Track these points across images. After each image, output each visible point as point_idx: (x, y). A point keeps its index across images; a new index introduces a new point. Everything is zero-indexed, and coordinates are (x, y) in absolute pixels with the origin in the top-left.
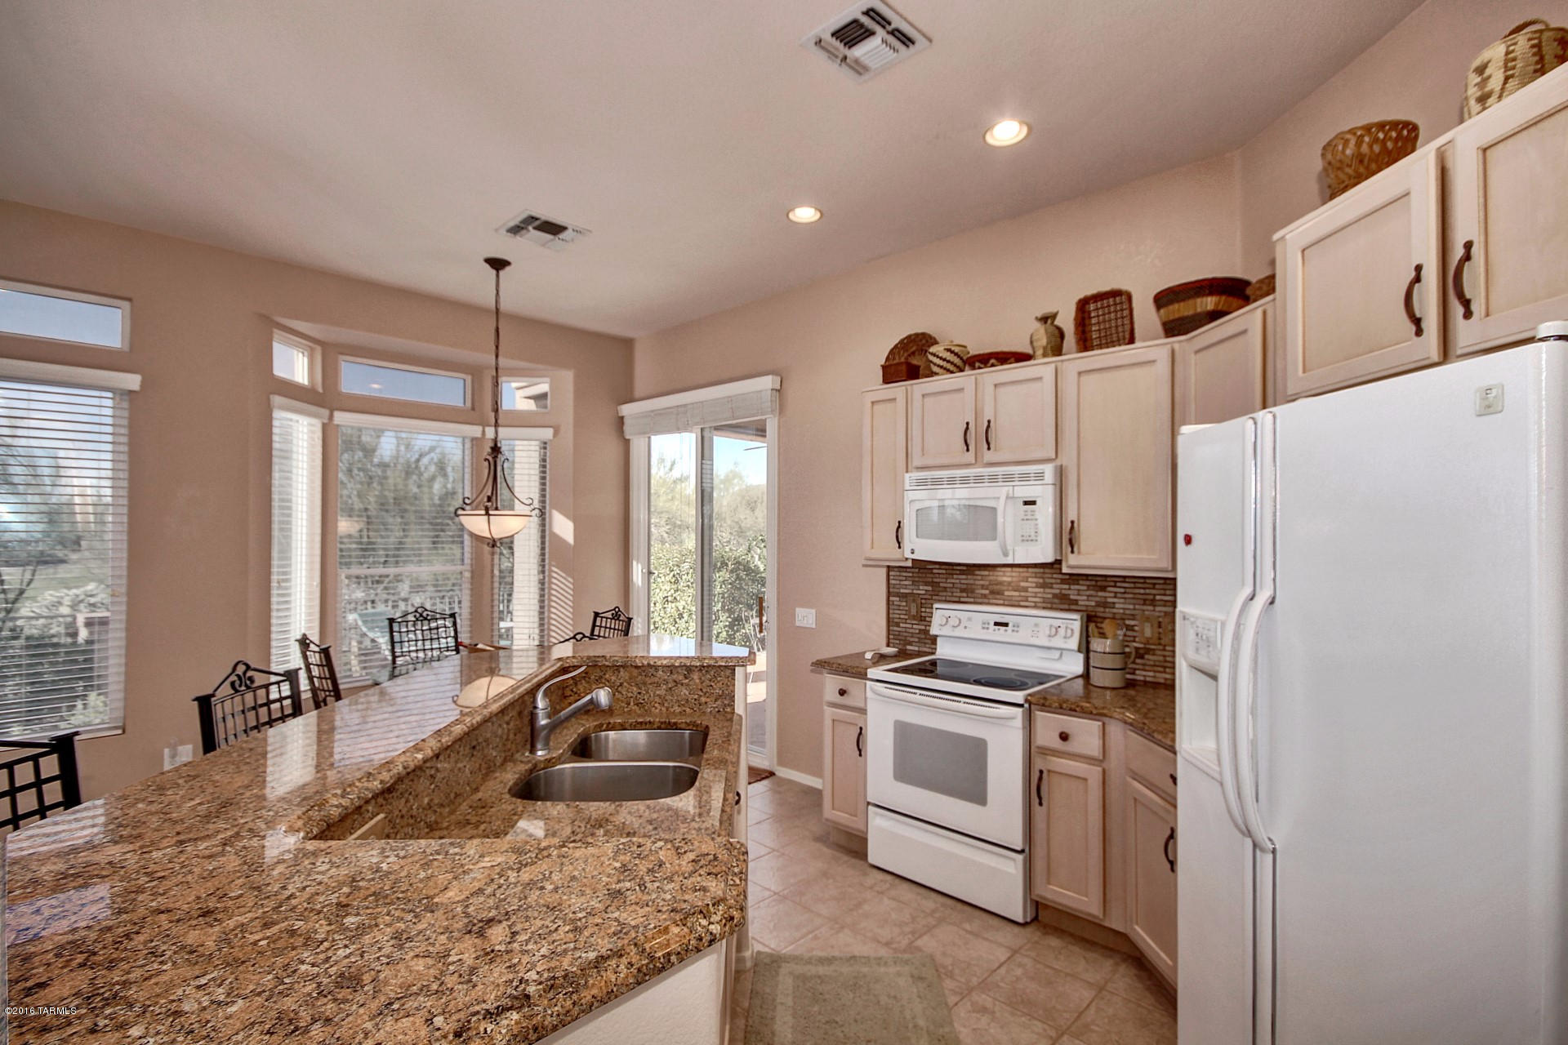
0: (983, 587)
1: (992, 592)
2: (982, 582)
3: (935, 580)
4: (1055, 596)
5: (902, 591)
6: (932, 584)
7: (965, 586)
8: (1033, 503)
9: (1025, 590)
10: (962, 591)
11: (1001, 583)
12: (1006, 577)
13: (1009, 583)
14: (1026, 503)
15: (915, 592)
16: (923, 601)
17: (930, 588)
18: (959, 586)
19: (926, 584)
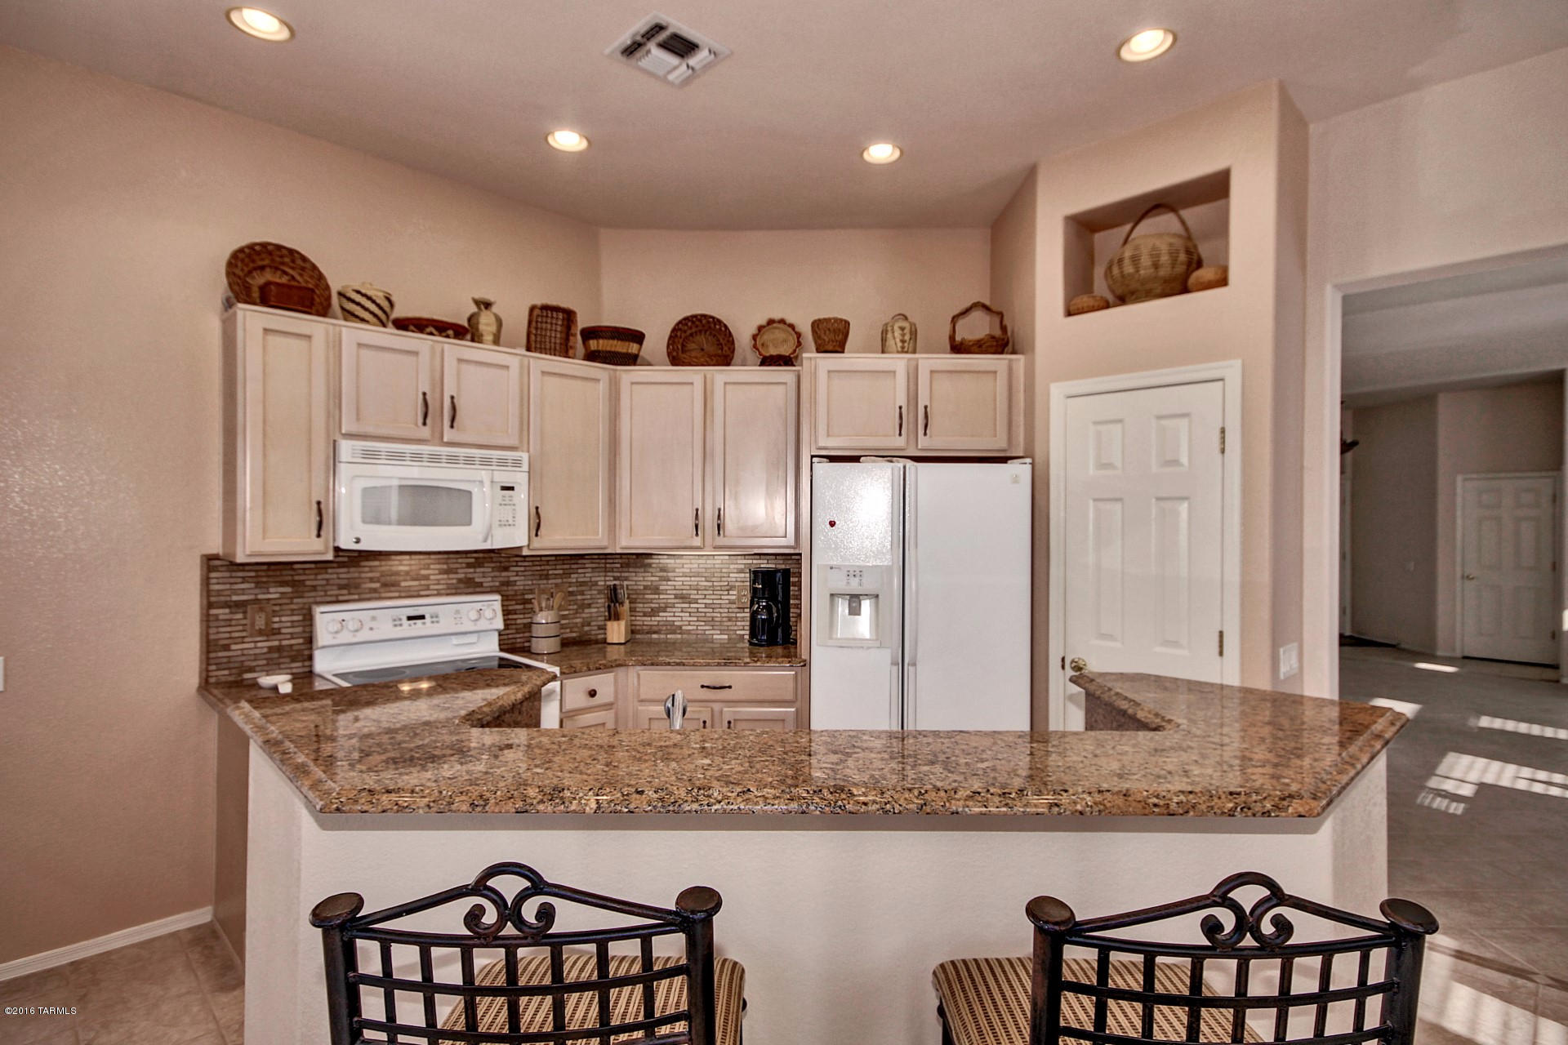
0: (372, 580)
1: (385, 585)
2: (370, 575)
3: (297, 578)
4: (460, 581)
5: (235, 598)
6: (293, 584)
7: (345, 582)
8: (512, 488)
9: (427, 577)
10: (341, 587)
11: (397, 573)
12: (402, 566)
13: (407, 573)
14: (505, 488)
15: (260, 597)
16: (277, 608)
17: (288, 589)
18: (337, 581)
19: (283, 584)
